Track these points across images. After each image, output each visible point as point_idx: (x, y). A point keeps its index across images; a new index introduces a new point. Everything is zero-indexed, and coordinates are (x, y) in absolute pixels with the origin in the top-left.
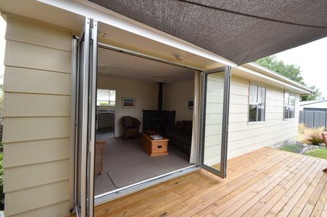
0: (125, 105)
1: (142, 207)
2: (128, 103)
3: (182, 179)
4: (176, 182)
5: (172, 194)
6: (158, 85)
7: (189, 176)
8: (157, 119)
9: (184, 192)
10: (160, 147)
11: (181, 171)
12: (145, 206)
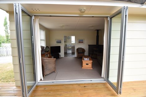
0: (79, 43)
1: (57, 93)
2: (81, 42)
3: (89, 85)
4: (85, 86)
5: (77, 92)
6: (96, 31)
7: (96, 85)
8: (96, 49)
9: (84, 94)
10: (87, 64)
11: (91, 80)
12: (59, 93)
